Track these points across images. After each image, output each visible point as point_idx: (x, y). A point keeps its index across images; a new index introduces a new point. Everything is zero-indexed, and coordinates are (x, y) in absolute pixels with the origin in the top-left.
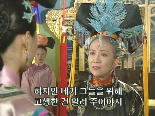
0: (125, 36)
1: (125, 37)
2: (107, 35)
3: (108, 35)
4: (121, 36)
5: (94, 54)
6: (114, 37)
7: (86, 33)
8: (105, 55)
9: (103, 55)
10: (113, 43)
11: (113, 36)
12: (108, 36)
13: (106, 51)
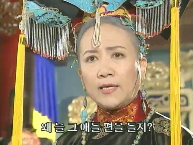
0: (147, 5)
1: (149, 7)
2: (109, 14)
3: (112, 12)
4: (139, 6)
5: (95, 59)
6: (124, 13)
7: (61, 23)
8: (120, 56)
9: (117, 55)
10: (128, 27)
11: (121, 12)
12: (112, 14)
13: (120, 47)
